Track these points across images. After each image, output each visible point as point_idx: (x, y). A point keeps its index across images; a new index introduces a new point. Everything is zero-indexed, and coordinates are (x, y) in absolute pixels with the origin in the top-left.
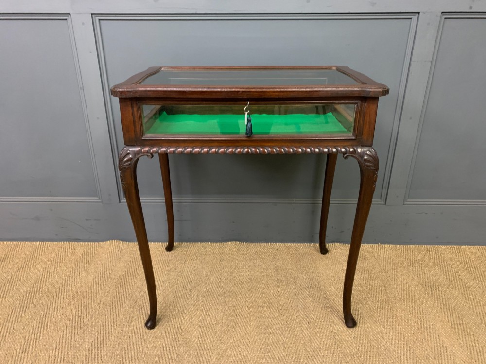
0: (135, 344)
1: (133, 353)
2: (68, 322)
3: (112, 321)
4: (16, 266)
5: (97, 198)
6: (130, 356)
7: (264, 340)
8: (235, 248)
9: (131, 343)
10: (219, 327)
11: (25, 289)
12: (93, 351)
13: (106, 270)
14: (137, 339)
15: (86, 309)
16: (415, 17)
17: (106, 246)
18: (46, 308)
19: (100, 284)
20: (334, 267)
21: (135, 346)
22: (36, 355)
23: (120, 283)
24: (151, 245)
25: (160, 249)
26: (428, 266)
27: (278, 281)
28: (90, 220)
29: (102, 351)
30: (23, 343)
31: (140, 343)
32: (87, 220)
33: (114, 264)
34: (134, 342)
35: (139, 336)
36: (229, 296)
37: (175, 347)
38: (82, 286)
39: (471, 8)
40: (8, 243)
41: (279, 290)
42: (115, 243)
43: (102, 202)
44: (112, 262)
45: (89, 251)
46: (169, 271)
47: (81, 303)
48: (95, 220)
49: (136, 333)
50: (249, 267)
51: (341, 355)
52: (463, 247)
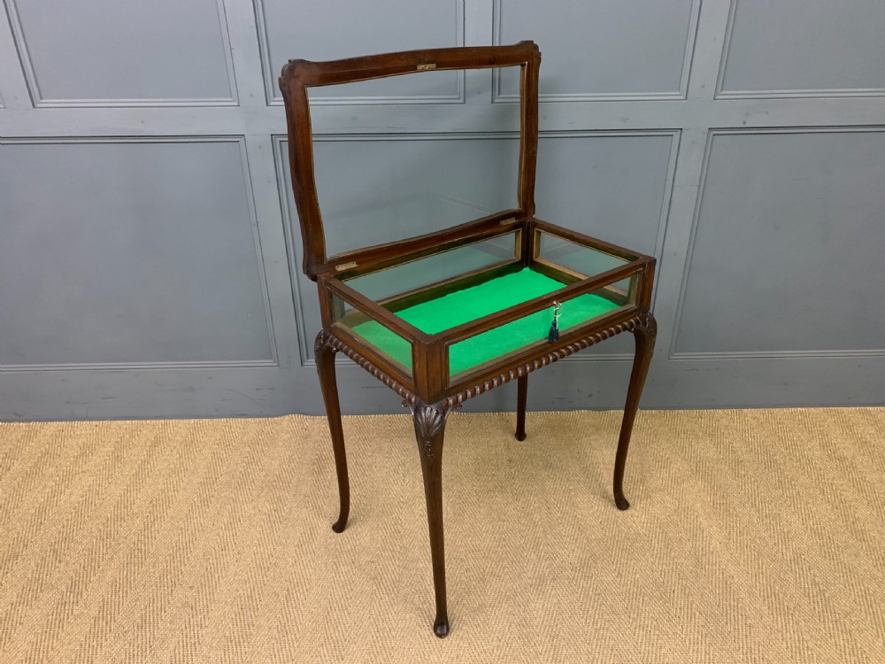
2: (264, 517)
4: (175, 452)
5: (272, 361)
11: (199, 480)
13: (292, 454)
16: (676, 135)
17: (285, 423)
18: (231, 501)
19: (289, 471)
22: (238, 552)
23: (314, 469)
24: (344, 418)
26: (697, 437)
27: (510, 461)
28: (262, 389)
30: (219, 541)
32: (258, 389)
33: (301, 446)
36: (452, 480)
38: (267, 475)
39: (745, 123)
40: (153, 422)
41: (513, 471)
42: (297, 418)
43: (278, 366)
44: (297, 443)
45: (264, 430)
46: (373, 452)
48: (269, 389)
50: (473, 444)
51: (585, 541)
52: (745, 410)
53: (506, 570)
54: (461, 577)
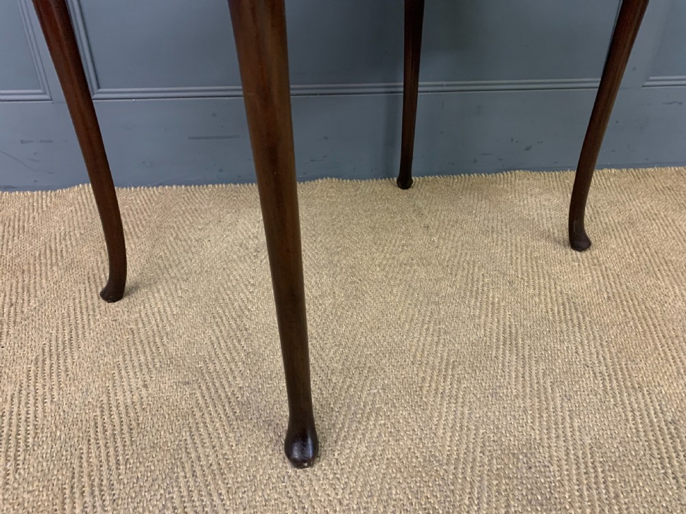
0: (145, 342)
1: (142, 358)
3: (90, 307)
5: (40, 91)
6: (136, 364)
7: (429, 314)
8: (332, 187)
9: (137, 340)
10: (329, 301)
12: (48, 362)
13: (71, 229)
14: (150, 333)
15: (28, 291)
19: (59, 250)
20: (526, 202)
21: (146, 346)
25: (185, 196)
28: (31, 141)
29: (69, 360)
31: (158, 340)
32: (22, 142)
33: (90, 220)
34: (143, 338)
35: (155, 328)
37: (239, 341)
43: (51, 100)
44: (84, 218)
45: (35, 204)
47: (17, 282)
48: (41, 141)
49: (146, 323)
53: (465, 384)
54: (374, 403)
